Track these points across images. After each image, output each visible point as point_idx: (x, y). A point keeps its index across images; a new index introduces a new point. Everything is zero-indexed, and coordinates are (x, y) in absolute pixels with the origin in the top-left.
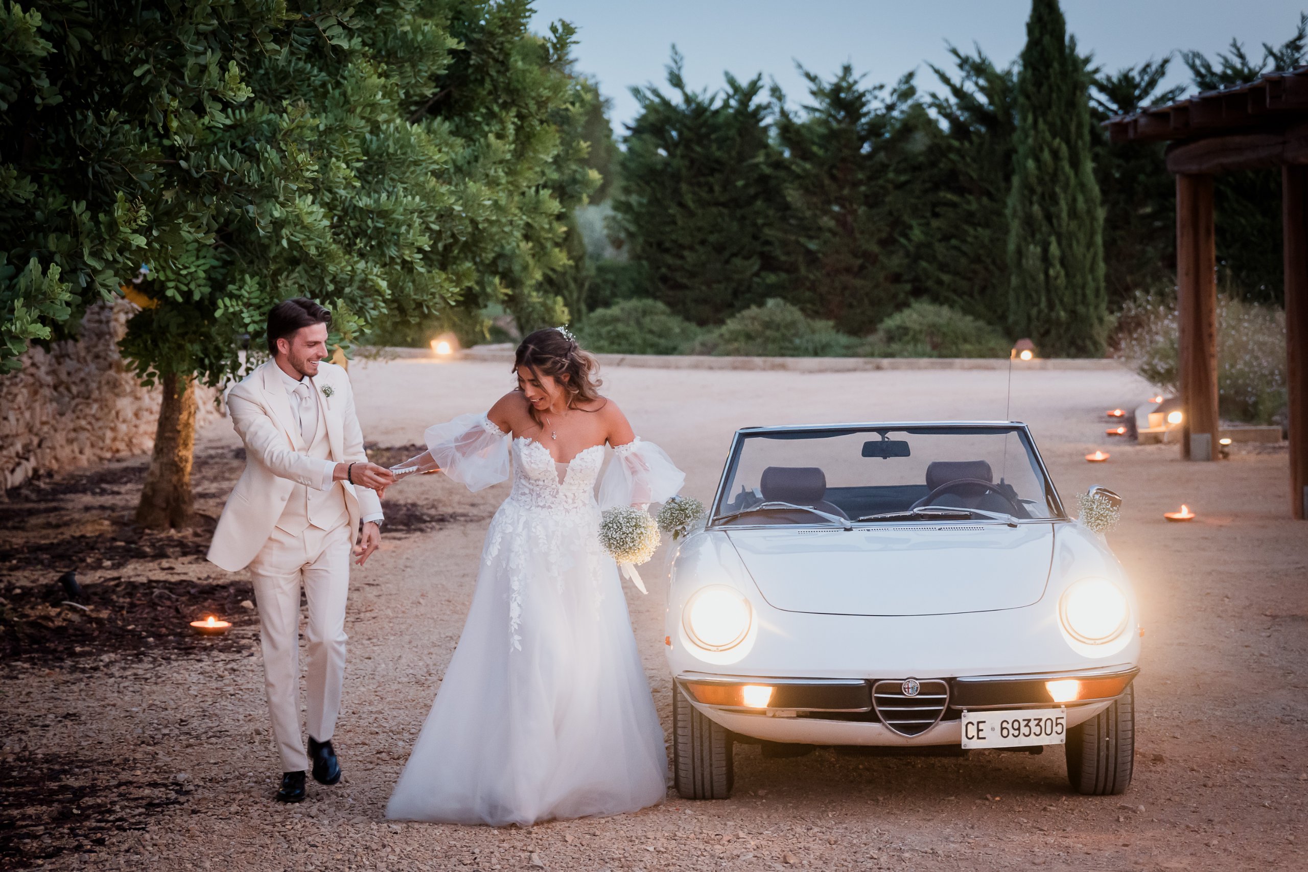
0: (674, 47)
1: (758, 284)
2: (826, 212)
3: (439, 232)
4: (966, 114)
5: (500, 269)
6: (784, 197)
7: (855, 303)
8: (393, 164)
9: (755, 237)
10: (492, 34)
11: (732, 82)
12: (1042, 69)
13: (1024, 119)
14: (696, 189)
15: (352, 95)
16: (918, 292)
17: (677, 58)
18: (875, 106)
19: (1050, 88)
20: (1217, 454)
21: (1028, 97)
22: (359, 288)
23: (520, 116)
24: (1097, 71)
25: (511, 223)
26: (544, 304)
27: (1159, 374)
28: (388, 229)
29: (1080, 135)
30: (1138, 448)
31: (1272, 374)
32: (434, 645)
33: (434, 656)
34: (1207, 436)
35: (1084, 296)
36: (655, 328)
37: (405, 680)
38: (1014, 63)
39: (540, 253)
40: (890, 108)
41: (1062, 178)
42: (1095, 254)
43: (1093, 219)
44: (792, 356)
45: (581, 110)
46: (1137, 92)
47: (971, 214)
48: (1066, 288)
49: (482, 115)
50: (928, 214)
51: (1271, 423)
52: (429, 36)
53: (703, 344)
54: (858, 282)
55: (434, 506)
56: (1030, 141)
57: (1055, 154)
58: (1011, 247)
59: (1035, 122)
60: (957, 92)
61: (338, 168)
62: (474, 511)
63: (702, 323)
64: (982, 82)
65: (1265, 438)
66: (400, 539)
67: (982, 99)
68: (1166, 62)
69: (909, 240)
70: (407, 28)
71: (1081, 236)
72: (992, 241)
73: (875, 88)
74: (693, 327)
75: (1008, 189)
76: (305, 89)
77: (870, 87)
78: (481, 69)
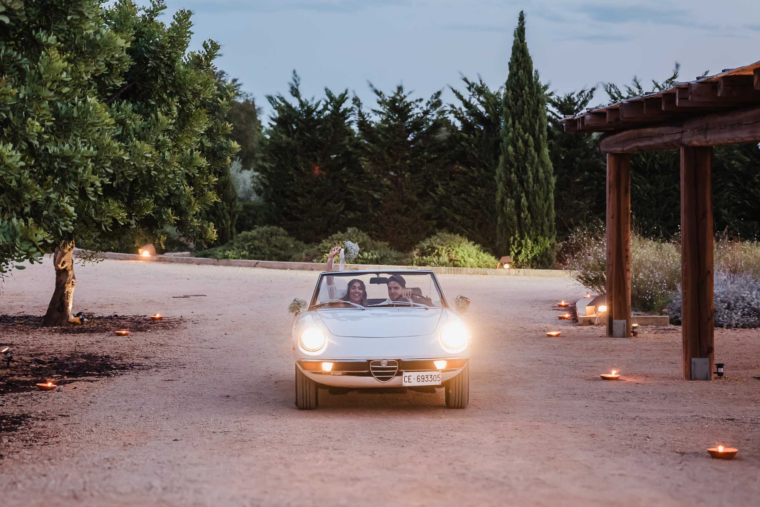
0: (294, 72)
1: (343, 218)
2: (386, 175)
3: (114, 175)
4: (472, 118)
5: (172, 204)
6: (360, 166)
7: (402, 231)
8: (77, 125)
9: (342, 190)
10: (163, 47)
11: (329, 94)
12: (519, 91)
13: (507, 121)
14: (306, 159)
15: (44, 74)
16: (441, 226)
17: (296, 79)
18: (416, 111)
19: (523, 101)
20: (629, 333)
21: (509, 108)
22: (54, 211)
23: (181, 102)
24: (551, 94)
25: (174, 172)
26: (201, 227)
27: (590, 280)
28: (69, 169)
29: (541, 132)
30: (579, 327)
31: (662, 282)
32: (94, 465)
33: (92, 475)
34: (624, 321)
35: (543, 230)
36: (278, 244)
37: (65, 494)
38: (502, 87)
39: (199, 194)
40: (426, 113)
41: (530, 157)
42: (550, 204)
43: (549, 183)
44: (362, 263)
45: (227, 103)
46: (576, 108)
47: (474, 179)
48: (531, 225)
49: (156, 101)
50: (448, 178)
51: (662, 314)
52: (105, 37)
53: (307, 255)
54: (404, 219)
55: (120, 358)
56: (511, 134)
57: (526, 143)
58: (498, 199)
59: (514, 123)
60: (467, 104)
61: (33, 125)
62: (147, 362)
63: (307, 242)
64: (482, 99)
65: (658, 323)
66: (92, 381)
67: (482, 109)
68: (594, 89)
69: (436, 194)
70: (91, 31)
71: (541, 193)
72: (486, 195)
73: (417, 101)
74: (302, 244)
75: (497, 165)
76: (11, 69)
77: (414, 100)
78: (155, 70)
